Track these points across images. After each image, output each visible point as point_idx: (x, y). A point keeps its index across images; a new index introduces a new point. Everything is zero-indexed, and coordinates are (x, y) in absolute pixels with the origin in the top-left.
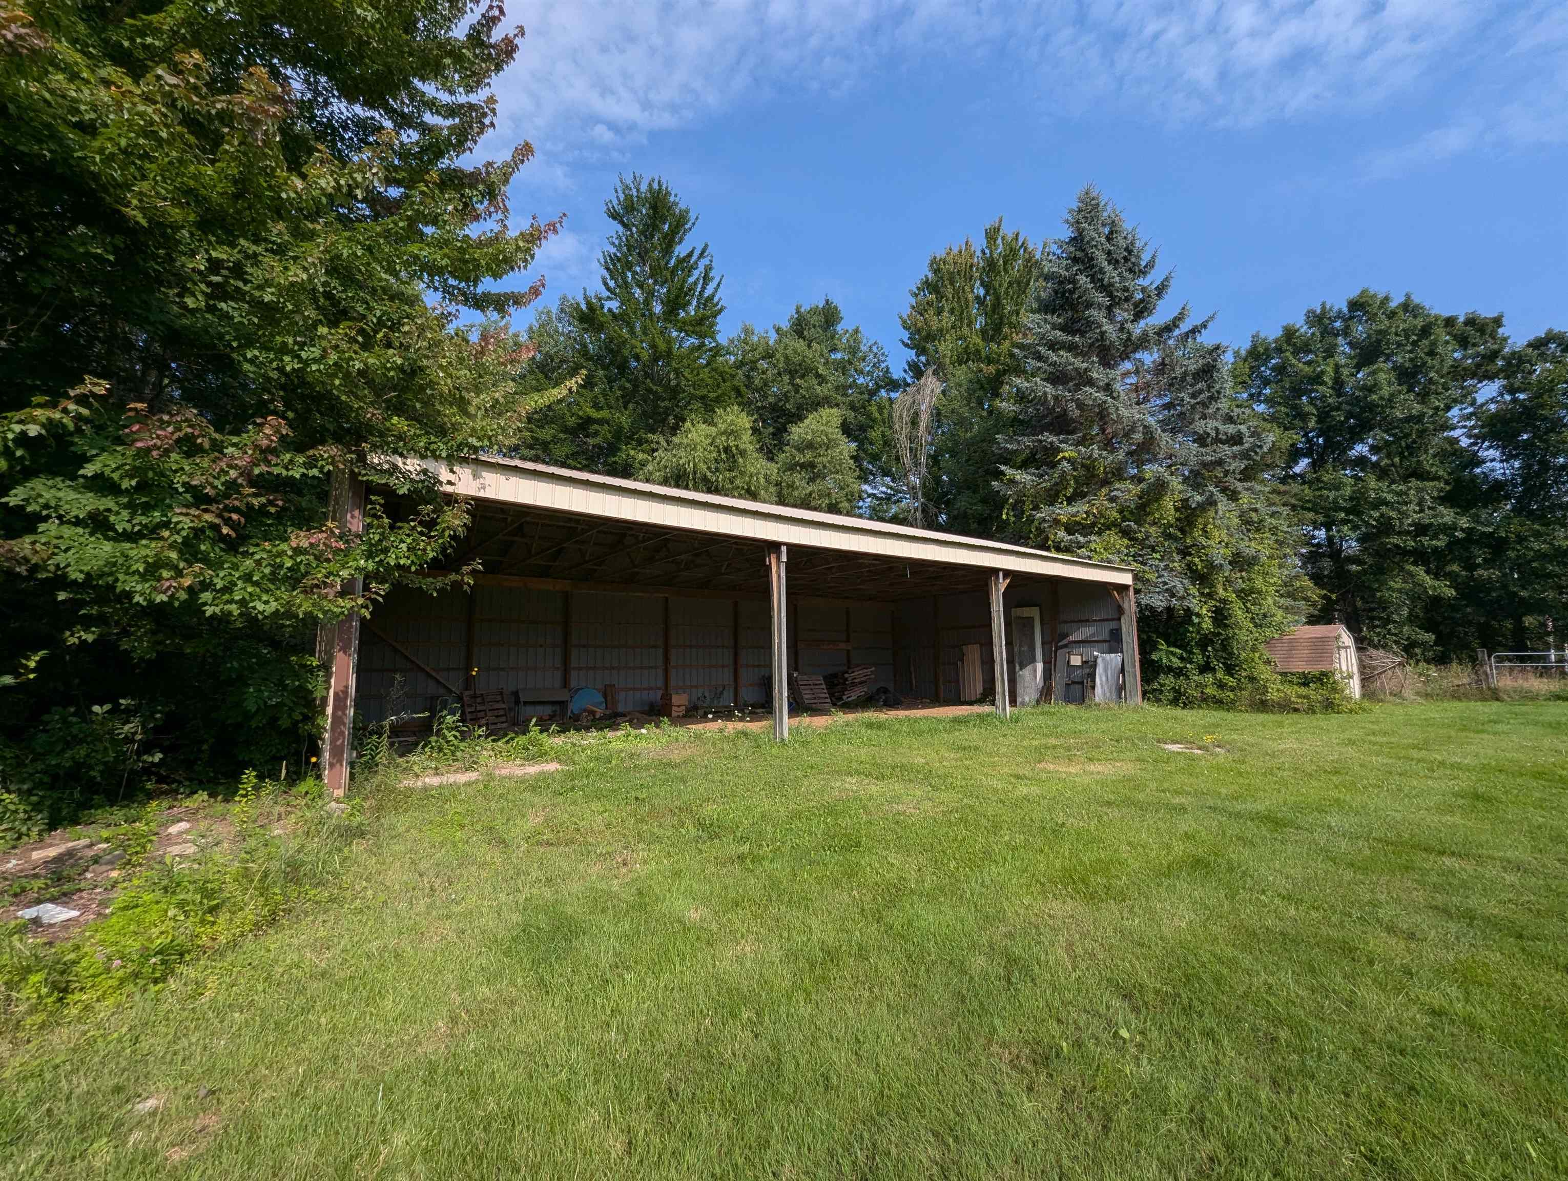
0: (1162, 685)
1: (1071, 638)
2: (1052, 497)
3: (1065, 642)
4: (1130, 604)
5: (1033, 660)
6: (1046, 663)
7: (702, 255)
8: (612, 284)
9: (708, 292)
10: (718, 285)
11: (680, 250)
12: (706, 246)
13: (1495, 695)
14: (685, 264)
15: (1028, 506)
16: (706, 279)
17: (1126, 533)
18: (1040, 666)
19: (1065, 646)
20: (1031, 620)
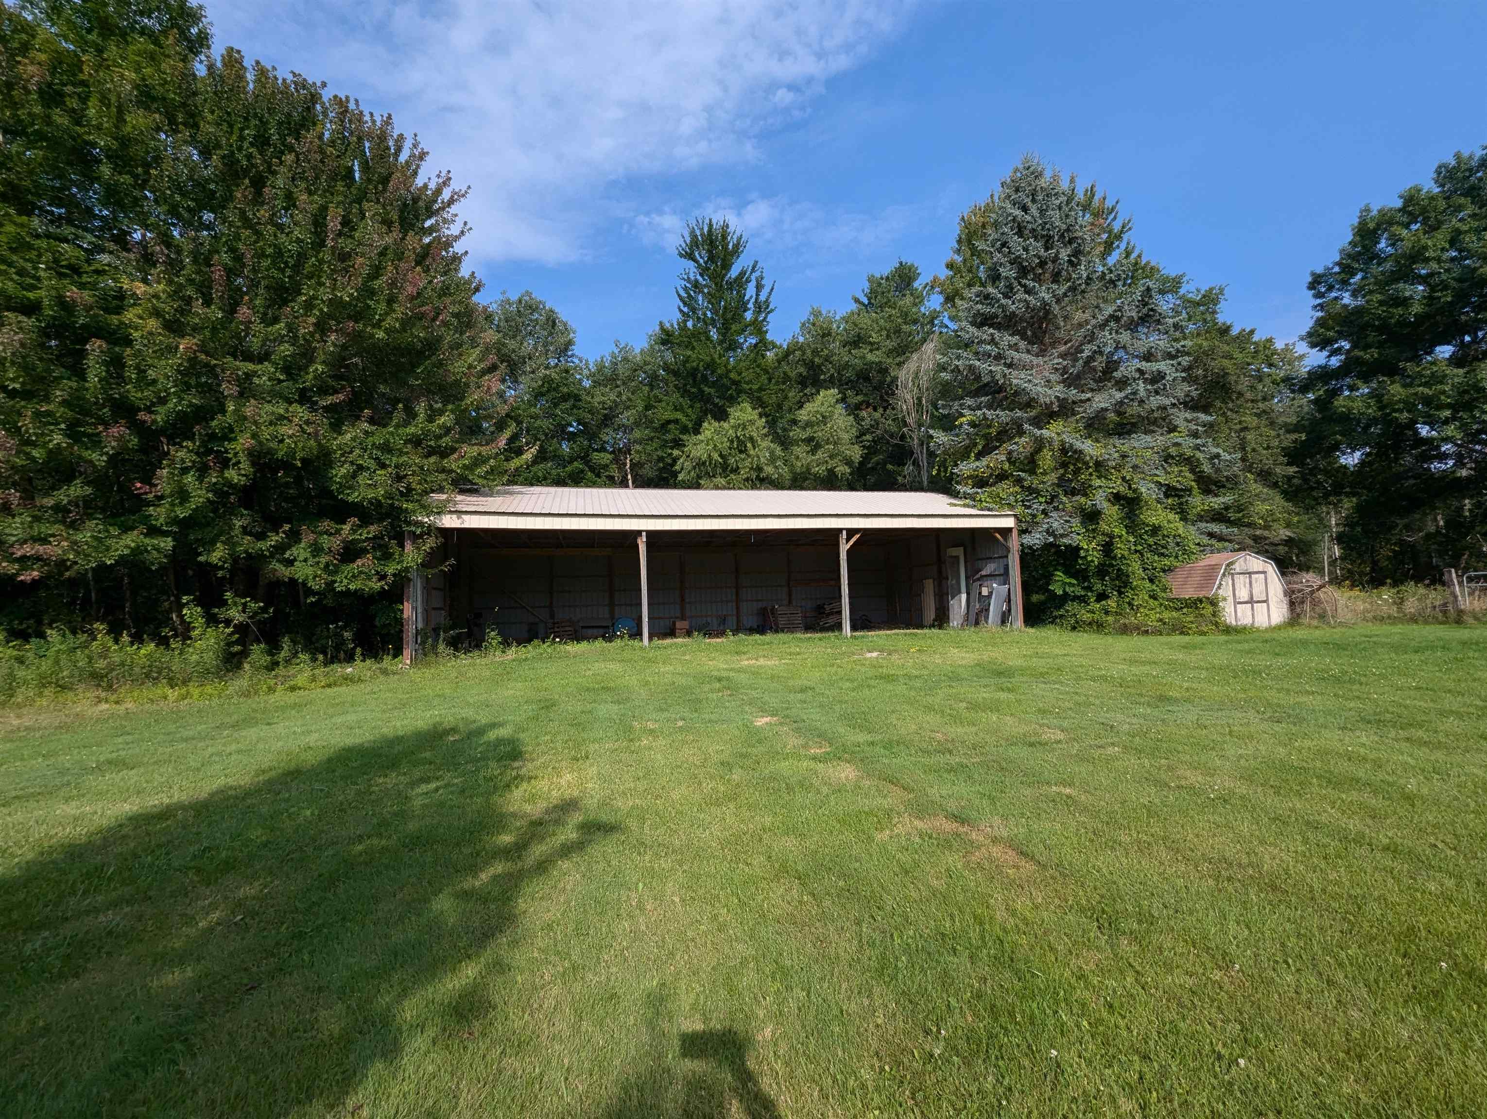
0: (1067, 611)
1: (983, 573)
2: (964, 454)
3: (978, 576)
4: (1014, 543)
5: (960, 592)
6: (968, 594)
7: (753, 271)
8: (686, 310)
9: (762, 298)
10: (772, 289)
11: (734, 273)
12: (756, 262)
13: (1460, 619)
14: (741, 282)
15: (950, 463)
16: (759, 287)
17: (1019, 481)
18: (964, 597)
19: (978, 579)
20: (957, 558)
